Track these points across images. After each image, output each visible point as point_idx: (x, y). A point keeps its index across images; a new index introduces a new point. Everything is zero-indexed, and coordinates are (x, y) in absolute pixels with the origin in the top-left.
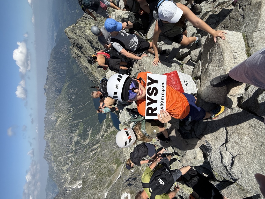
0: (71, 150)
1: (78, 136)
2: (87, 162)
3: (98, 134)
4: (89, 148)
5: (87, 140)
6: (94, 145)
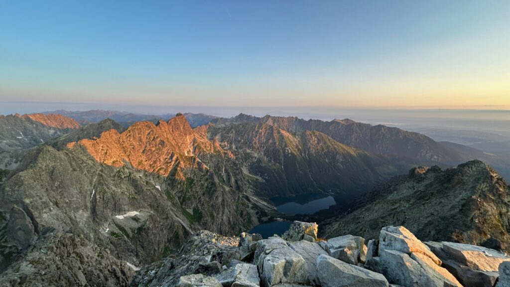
0: (240, 147)
1: (258, 159)
4: (234, 173)
5: (248, 172)
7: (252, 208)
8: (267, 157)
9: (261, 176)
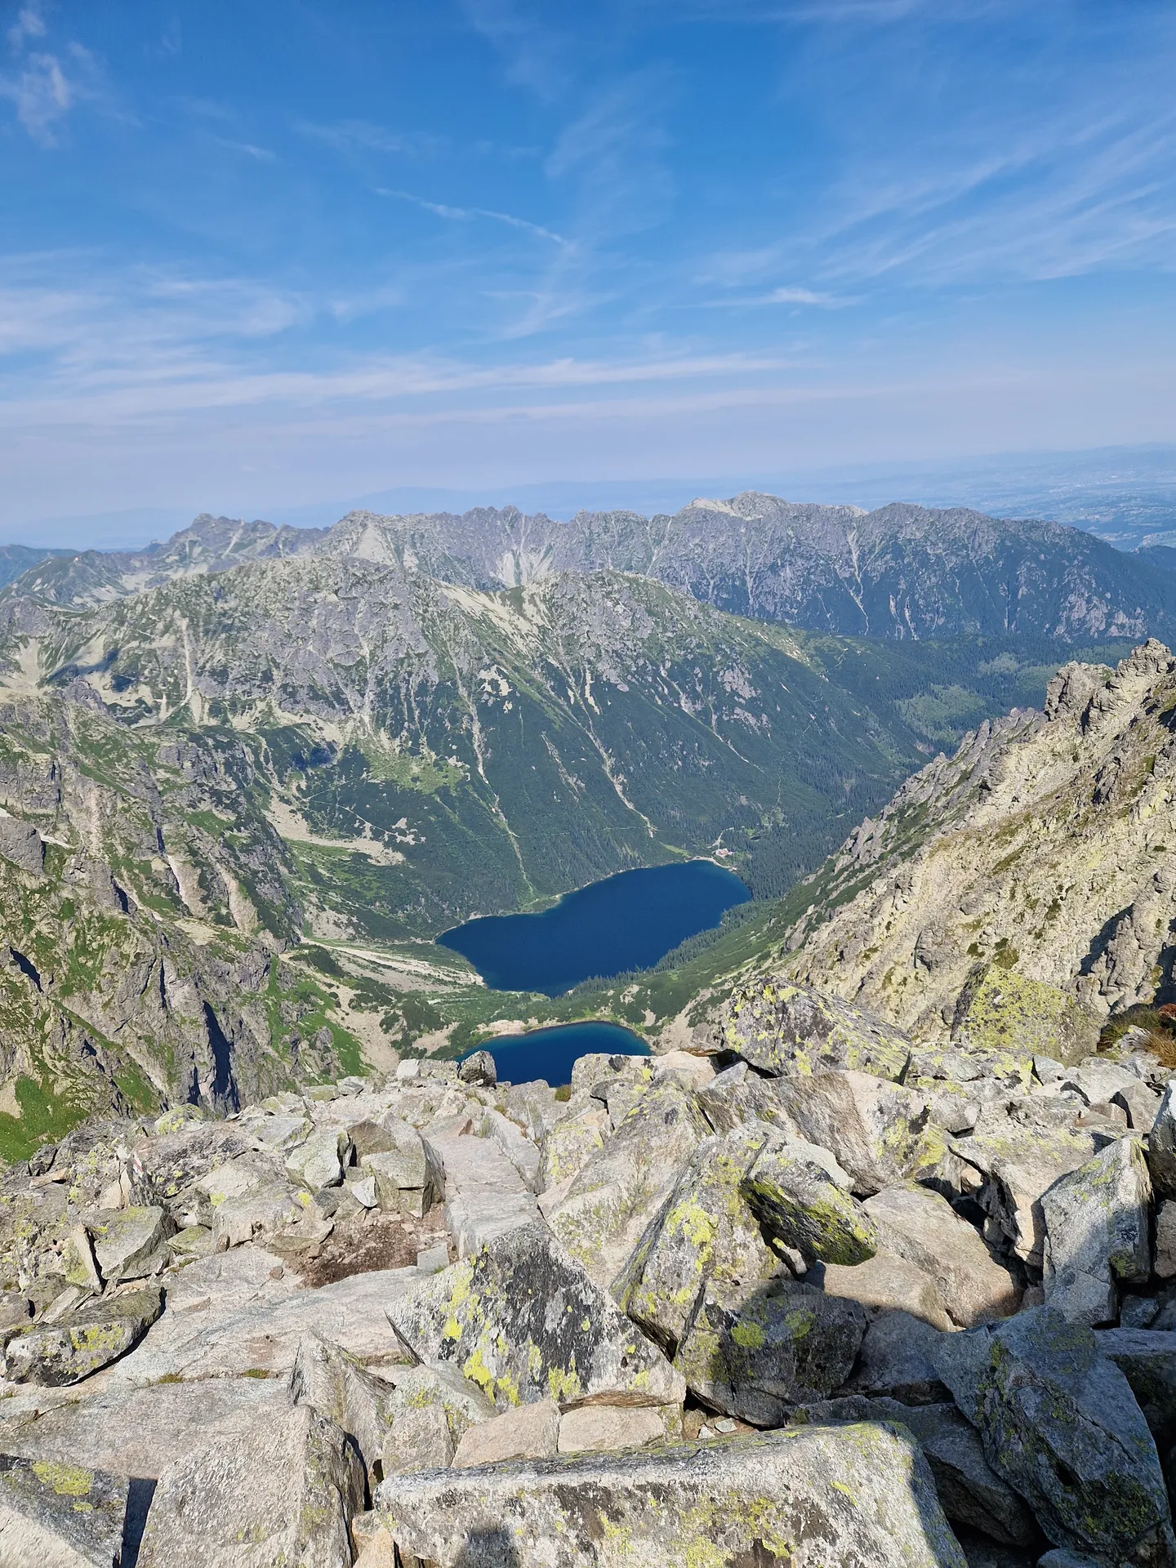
0: (233, 705)
1: (346, 751)
2: (108, 833)
3: (344, 918)
4: (228, 845)
5: (304, 825)
6: (248, 887)
7: (356, 1005)
8: (394, 735)
9: (377, 836)
